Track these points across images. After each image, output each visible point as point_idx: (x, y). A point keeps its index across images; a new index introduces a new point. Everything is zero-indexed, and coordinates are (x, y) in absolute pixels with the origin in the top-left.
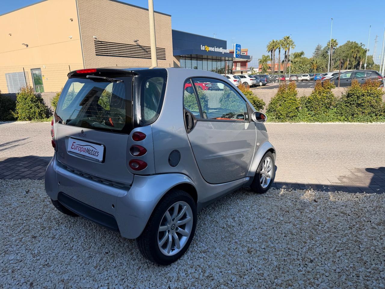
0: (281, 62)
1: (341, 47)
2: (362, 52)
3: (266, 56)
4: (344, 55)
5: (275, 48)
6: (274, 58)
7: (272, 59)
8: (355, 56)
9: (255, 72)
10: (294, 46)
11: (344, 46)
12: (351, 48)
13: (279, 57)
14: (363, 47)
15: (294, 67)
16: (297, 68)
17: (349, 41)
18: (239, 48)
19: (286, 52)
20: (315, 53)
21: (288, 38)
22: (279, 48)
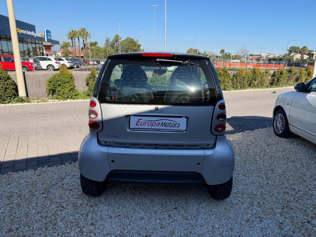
0: (81, 48)
1: (123, 41)
2: (137, 46)
3: (67, 42)
4: (126, 47)
5: (75, 36)
6: (75, 44)
7: (73, 46)
8: (133, 49)
9: (58, 55)
10: (90, 37)
11: (125, 40)
12: (130, 42)
13: (79, 44)
14: (137, 42)
15: (92, 54)
16: (94, 55)
17: (128, 37)
18: (49, 34)
19: (84, 41)
20: (106, 44)
21: (84, 29)
22: (78, 37)
